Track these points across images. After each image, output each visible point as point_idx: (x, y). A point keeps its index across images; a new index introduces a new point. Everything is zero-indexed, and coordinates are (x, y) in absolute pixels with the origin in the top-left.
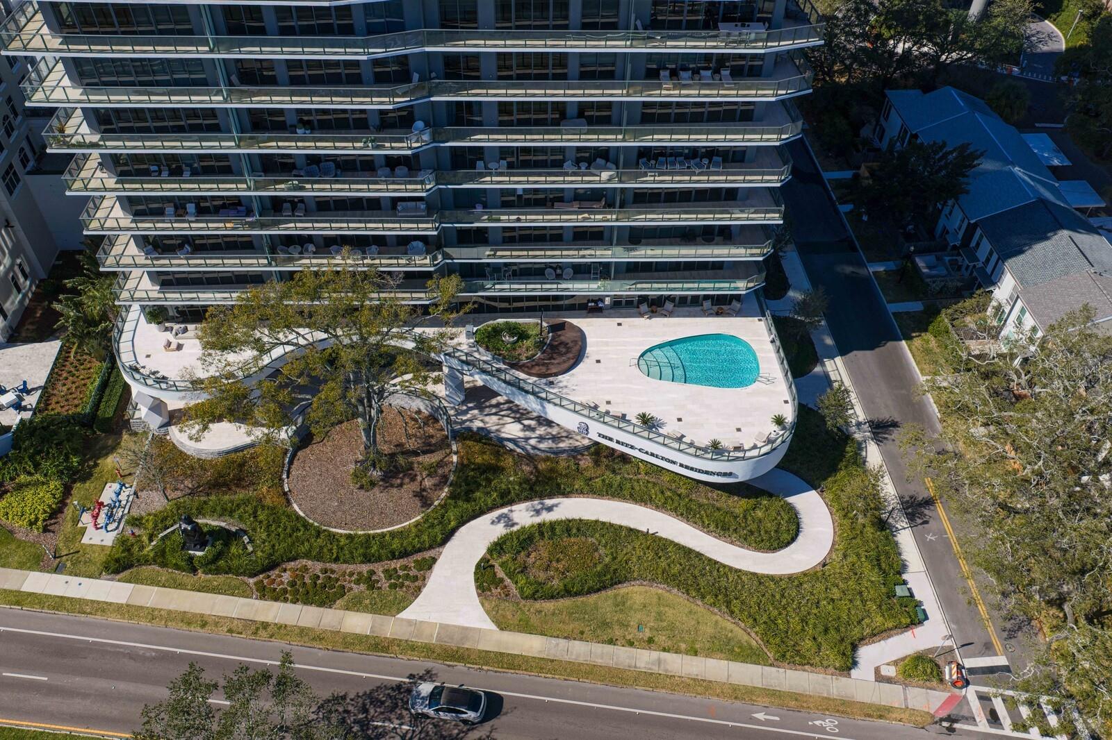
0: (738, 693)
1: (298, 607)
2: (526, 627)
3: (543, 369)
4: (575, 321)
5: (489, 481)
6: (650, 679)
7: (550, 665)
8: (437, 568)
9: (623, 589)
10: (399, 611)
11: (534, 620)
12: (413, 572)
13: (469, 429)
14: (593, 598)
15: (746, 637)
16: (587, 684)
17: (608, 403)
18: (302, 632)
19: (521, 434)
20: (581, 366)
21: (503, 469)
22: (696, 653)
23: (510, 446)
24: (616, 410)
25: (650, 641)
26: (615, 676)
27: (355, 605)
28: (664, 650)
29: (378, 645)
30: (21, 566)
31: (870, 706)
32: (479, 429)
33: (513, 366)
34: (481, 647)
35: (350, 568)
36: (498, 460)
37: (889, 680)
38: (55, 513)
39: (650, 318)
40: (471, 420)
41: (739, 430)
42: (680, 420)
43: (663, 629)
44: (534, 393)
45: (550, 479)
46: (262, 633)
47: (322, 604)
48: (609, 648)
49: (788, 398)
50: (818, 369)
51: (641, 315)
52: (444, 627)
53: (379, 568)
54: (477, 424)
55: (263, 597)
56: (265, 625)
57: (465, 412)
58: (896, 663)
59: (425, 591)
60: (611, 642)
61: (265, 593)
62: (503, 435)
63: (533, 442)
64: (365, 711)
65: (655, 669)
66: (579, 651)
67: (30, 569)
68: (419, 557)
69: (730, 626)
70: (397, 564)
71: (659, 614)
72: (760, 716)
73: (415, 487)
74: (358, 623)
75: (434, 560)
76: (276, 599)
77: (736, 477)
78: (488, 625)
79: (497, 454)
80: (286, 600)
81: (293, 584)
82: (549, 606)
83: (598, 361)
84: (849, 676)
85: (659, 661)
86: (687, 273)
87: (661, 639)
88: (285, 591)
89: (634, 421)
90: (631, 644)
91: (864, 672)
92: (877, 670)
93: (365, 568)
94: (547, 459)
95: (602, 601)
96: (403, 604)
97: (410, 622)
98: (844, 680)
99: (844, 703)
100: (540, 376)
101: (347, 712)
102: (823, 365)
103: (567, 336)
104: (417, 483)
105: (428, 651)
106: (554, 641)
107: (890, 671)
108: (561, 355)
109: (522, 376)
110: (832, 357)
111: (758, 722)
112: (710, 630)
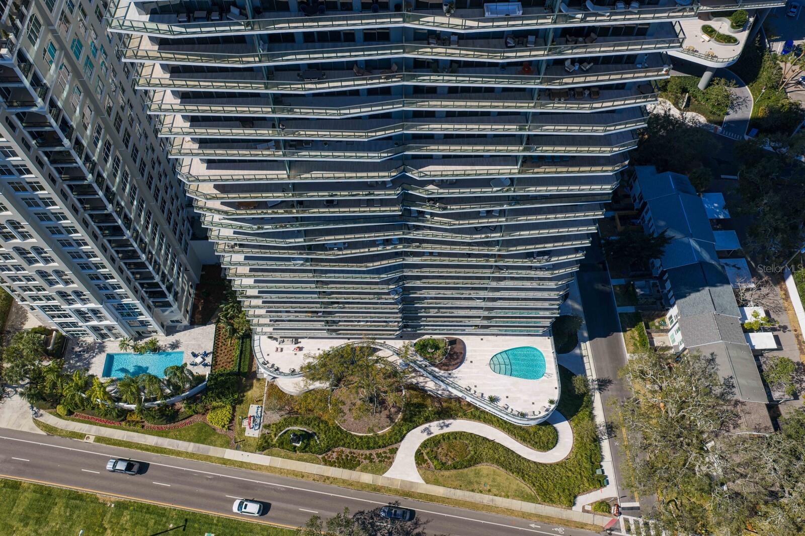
0: (525, 515)
1: (341, 469)
2: (437, 483)
4: (461, 338)
6: (487, 508)
7: (447, 500)
8: (398, 452)
9: (479, 467)
10: (383, 473)
11: (441, 479)
12: (388, 455)
14: (466, 470)
15: (530, 491)
16: (463, 509)
17: (476, 386)
18: (344, 481)
20: (463, 365)
21: (426, 405)
22: (508, 497)
24: (479, 391)
25: (489, 491)
26: (474, 506)
27: (365, 470)
28: (495, 495)
29: (376, 489)
30: (222, 446)
31: (579, 523)
32: (416, 384)
33: (432, 364)
34: (419, 491)
35: (361, 452)
36: (424, 400)
37: (588, 512)
38: (231, 420)
41: (533, 403)
42: (507, 397)
43: (495, 486)
45: (448, 412)
46: (327, 481)
47: (351, 469)
48: (472, 493)
49: (557, 386)
50: (577, 351)
52: (402, 481)
53: (374, 452)
55: (326, 464)
56: (328, 478)
58: (592, 504)
59: (394, 464)
60: (473, 491)
61: (327, 462)
64: (373, 519)
65: (491, 504)
66: (459, 494)
67: (226, 448)
68: (390, 447)
69: (524, 486)
70: (381, 451)
71: (494, 479)
72: (533, 526)
73: (387, 412)
74: (367, 478)
75: (397, 449)
76: (331, 465)
78: (421, 481)
79: (424, 398)
80: (335, 466)
81: (338, 458)
82: (447, 473)
83: (471, 362)
84: (571, 509)
85: (493, 500)
87: (494, 490)
88: (335, 462)
89: (487, 398)
90: (481, 492)
91: (577, 508)
92: (584, 507)
93: (368, 452)
94: (447, 401)
95: (469, 472)
96: (385, 470)
97: (388, 478)
98: (569, 511)
99: (568, 521)
100: (445, 370)
101: (365, 519)
103: (457, 348)
104: (388, 410)
105: (397, 492)
106: (449, 489)
107: (589, 508)
108: (455, 360)
109: (437, 370)
111: (532, 528)
112: (515, 487)
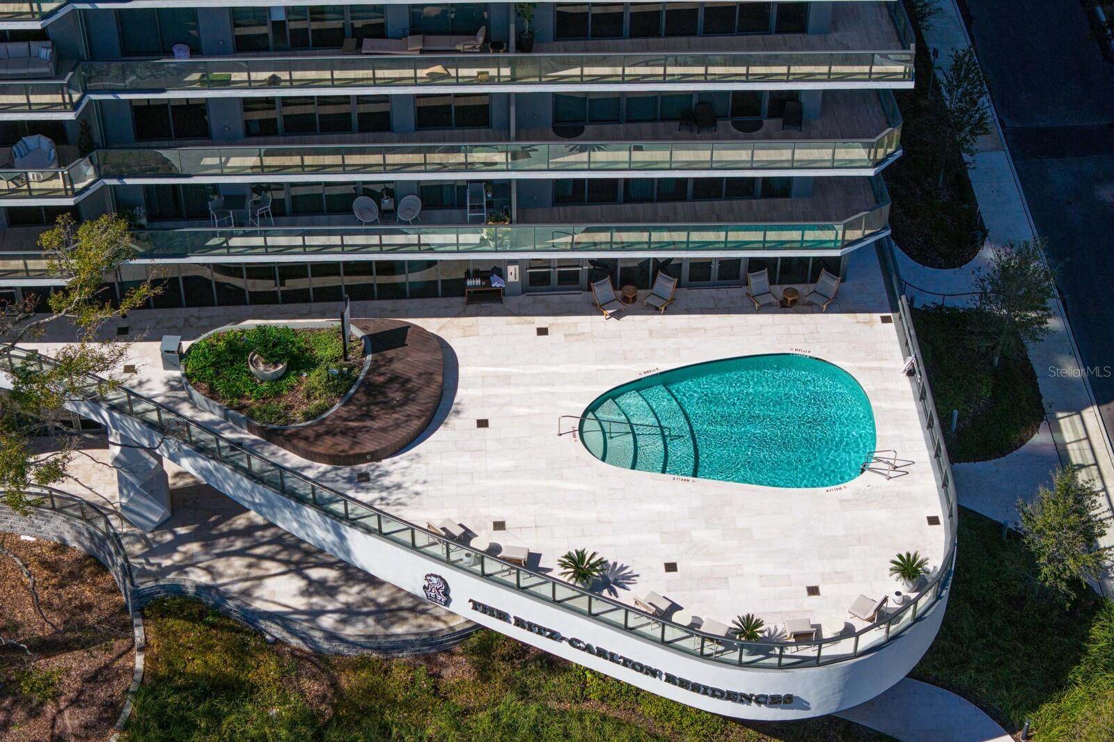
3: (344, 444)
4: (432, 325)
5: (216, 717)
13: (178, 590)
17: (499, 526)
19: (300, 603)
20: (440, 434)
21: (253, 689)
23: (275, 631)
24: (515, 544)
32: (200, 588)
33: (272, 436)
36: (243, 667)
39: (618, 315)
40: (180, 568)
41: (813, 591)
42: (671, 567)
44: (320, 505)
45: (366, 712)
49: (938, 510)
50: (1041, 438)
51: (596, 309)
54: (199, 577)
57: (170, 549)
62: (258, 605)
63: (327, 621)
77: (804, 706)
79: (240, 652)
83: (483, 423)
86: (702, 206)
89: (557, 572)
94: (364, 664)
100: (337, 460)
102: (1055, 428)
103: (406, 362)
104: (43, 722)
108: (390, 407)
109: (293, 459)
110: (1077, 409)
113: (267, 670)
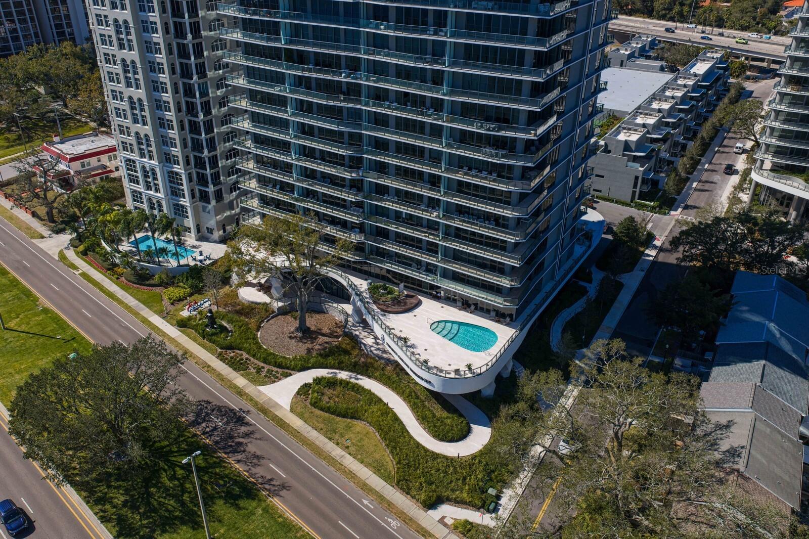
0: (366, 488)
1: (226, 366)
2: (301, 416)
3: (384, 308)
4: (420, 297)
6: (332, 461)
7: (296, 433)
8: (289, 379)
9: (355, 422)
10: (260, 385)
11: (306, 415)
12: (279, 375)
13: (352, 333)
14: (338, 419)
15: (391, 469)
16: (304, 448)
17: (401, 331)
18: (219, 375)
20: (406, 314)
21: (351, 354)
22: (362, 463)
23: (362, 346)
25: (347, 447)
26: (318, 452)
27: (246, 376)
28: (350, 454)
29: (240, 392)
30: (155, 312)
31: (423, 528)
32: (356, 335)
33: (375, 302)
34: (276, 413)
35: (256, 361)
36: (352, 350)
37: (445, 525)
38: (180, 300)
39: (460, 310)
40: (355, 330)
42: (426, 349)
43: (358, 446)
46: (206, 369)
47: (235, 369)
48: (327, 440)
49: (490, 364)
51: (456, 307)
52: (270, 399)
53: (267, 367)
54: (357, 333)
55: (217, 357)
56: (209, 366)
57: (357, 327)
58: (456, 520)
59: (276, 383)
60: (330, 439)
61: (221, 357)
62: (363, 341)
63: (372, 349)
64: (213, 411)
65: (338, 458)
66: (314, 435)
67: (157, 314)
68: (285, 371)
69: (388, 460)
70: (275, 369)
71: (361, 439)
72: (365, 502)
73: (310, 346)
74: (240, 381)
75: (291, 375)
76: (221, 360)
77: (433, 386)
78: (287, 407)
79: (354, 347)
80: (224, 362)
81: (232, 358)
82: (318, 412)
83: (415, 316)
84: (426, 511)
85: (342, 456)
87: (352, 449)
88: (227, 359)
90: (337, 444)
91: (435, 514)
92: (444, 517)
93: (262, 364)
94: (374, 358)
95: (341, 422)
96: (263, 384)
97: (259, 391)
99: (411, 519)
103: (410, 301)
104: (312, 345)
105: (256, 404)
106: (307, 426)
107: (449, 521)
108: (400, 306)
109: (375, 308)
111: (362, 504)
112: (377, 456)
113: (356, 352)
